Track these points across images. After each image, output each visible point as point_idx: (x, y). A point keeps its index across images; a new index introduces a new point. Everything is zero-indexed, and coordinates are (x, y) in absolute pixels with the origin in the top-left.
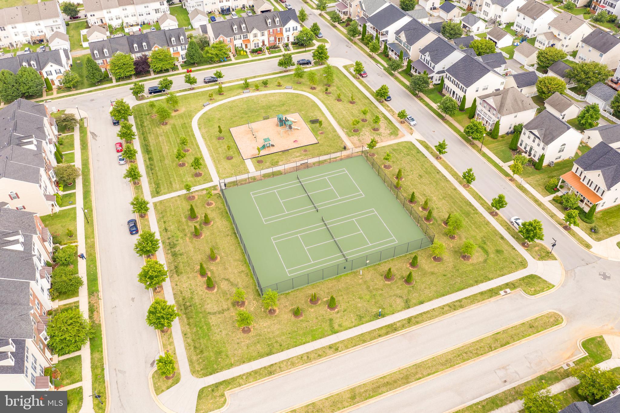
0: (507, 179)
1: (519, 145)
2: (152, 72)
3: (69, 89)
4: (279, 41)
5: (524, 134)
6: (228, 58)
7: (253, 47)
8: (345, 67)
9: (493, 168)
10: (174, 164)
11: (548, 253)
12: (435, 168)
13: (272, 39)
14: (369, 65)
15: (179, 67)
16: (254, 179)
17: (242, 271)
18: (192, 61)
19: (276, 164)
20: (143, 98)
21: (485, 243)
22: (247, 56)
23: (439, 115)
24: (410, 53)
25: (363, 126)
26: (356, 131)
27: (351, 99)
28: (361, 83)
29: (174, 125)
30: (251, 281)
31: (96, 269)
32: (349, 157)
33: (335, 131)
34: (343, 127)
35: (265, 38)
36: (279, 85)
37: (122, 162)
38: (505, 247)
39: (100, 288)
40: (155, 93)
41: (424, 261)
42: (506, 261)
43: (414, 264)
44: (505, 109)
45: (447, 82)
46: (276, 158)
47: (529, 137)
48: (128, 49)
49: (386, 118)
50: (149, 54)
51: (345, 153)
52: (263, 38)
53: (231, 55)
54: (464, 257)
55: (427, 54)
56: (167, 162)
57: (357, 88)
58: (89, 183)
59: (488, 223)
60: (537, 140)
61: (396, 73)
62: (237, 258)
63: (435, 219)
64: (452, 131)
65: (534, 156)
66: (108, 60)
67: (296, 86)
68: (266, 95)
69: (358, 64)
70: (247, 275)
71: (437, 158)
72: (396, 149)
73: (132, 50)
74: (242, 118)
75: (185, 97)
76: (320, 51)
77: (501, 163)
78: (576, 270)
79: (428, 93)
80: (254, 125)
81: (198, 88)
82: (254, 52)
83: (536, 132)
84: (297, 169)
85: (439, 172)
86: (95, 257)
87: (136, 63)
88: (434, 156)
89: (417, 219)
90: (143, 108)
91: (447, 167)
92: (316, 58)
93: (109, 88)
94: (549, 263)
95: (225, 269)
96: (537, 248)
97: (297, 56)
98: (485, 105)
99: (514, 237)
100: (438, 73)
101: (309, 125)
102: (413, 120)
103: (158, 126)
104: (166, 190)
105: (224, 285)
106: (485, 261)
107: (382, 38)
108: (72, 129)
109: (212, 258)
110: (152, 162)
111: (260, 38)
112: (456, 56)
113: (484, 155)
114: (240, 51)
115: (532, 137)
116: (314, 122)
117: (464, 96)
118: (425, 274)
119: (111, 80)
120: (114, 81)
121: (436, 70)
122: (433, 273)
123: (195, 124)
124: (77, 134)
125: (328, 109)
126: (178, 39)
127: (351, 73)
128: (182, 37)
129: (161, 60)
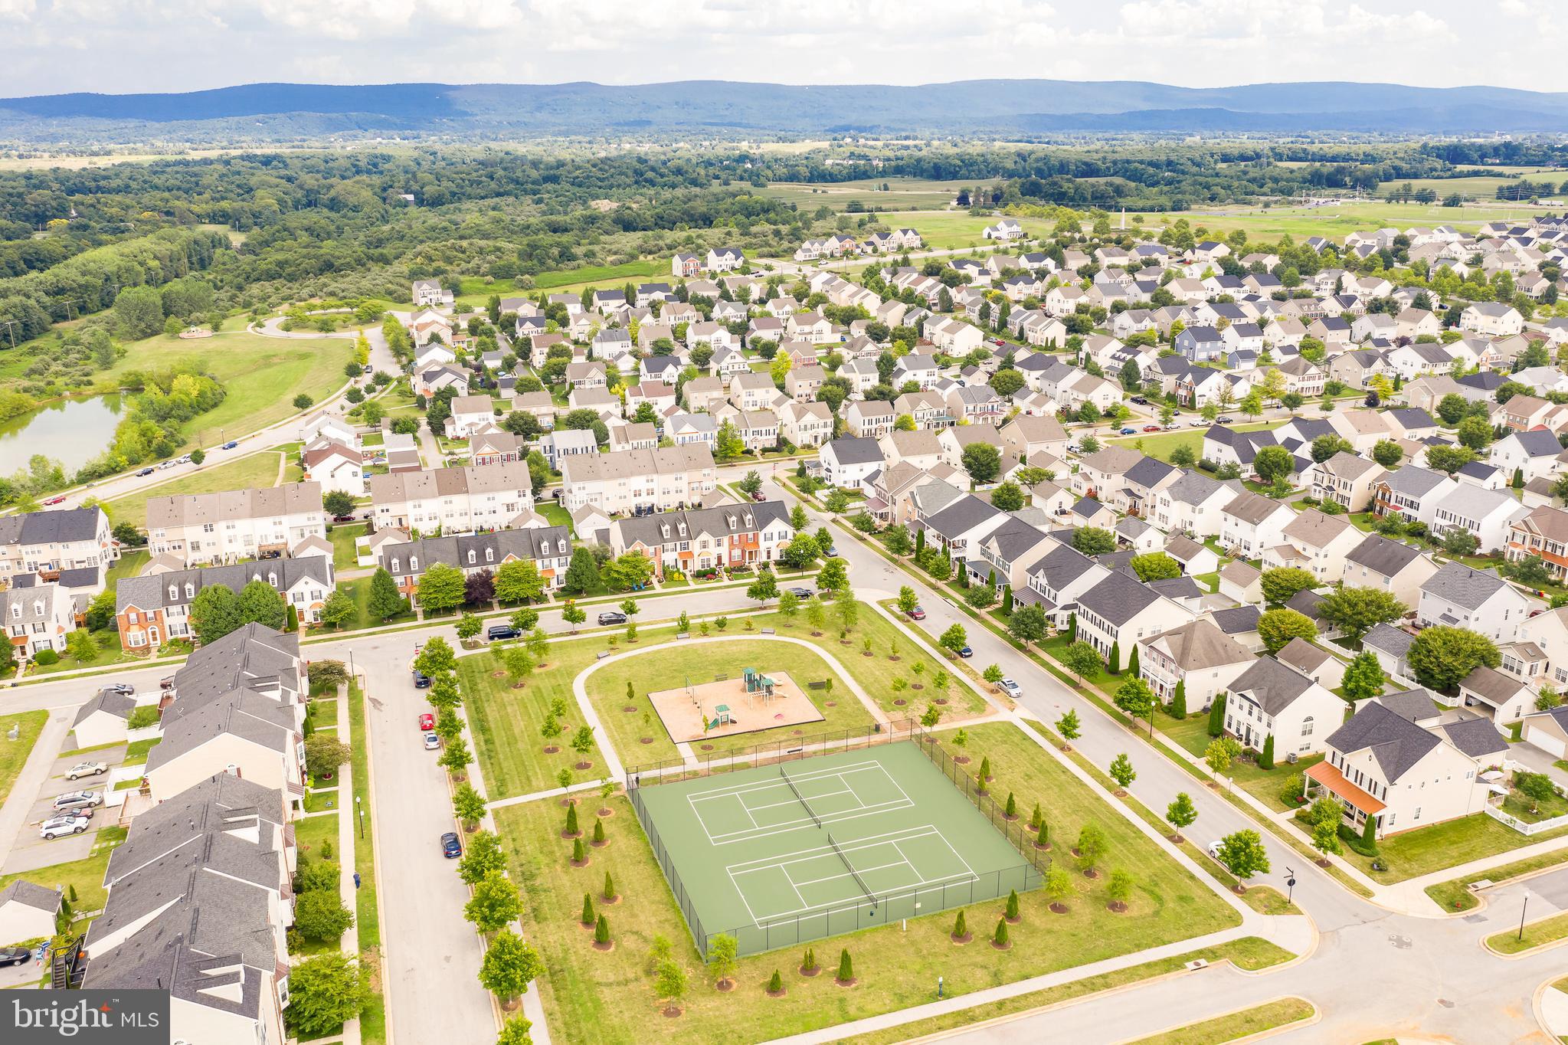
0: (1204, 785)
1: (1226, 726)
2: (496, 605)
3: (331, 626)
4: (751, 558)
5: (1232, 702)
6: (648, 584)
7: (698, 567)
8: (881, 603)
9: (1176, 766)
10: (536, 749)
11: (1284, 903)
12: (1058, 764)
13: (737, 553)
14: (927, 599)
15: (551, 597)
16: (695, 775)
17: (667, 920)
18: (578, 586)
19: (740, 751)
20: (475, 645)
21: (1156, 885)
22: (685, 583)
23: (1068, 681)
24: (1010, 577)
25: (915, 696)
26: (900, 703)
27: (891, 653)
28: (913, 628)
29: (539, 689)
30: (684, 935)
31: (376, 910)
32: (885, 743)
33: (857, 702)
34: (873, 697)
35: (724, 551)
36: (749, 629)
37: (433, 745)
38: (1196, 892)
39: (383, 937)
40: (500, 637)
41: (1032, 911)
42: (1198, 914)
43: (1011, 914)
44: (1191, 659)
45: (1081, 622)
46: (738, 742)
47: (1241, 707)
48: (456, 558)
49: (961, 684)
50: (494, 569)
51: (876, 738)
52: (719, 550)
53: (654, 579)
54: (1113, 906)
55: (1041, 573)
56: (520, 745)
57: (904, 636)
58: (366, 777)
59: (1163, 854)
60: (1255, 709)
61: (983, 612)
62: (657, 898)
63: (1055, 843)
64: (1094, 707)
65: (1256, 743)
66: (416, 577)
67: (783, 630)
68: (722, 643)
69: (905, 592)
70: (676, 926)
71: (1063, 748)
72: (983, 733)
73: (463, 561)
74: (674, 677)
75: (561, 646)
76: (832, 571)
77: (1191, 758)
78: (1342, 932)
79: (1046, 645)
80: (699, 690)
81: (587, 632)
82: (699, 575)
83: (1250, 694)
84: (781, 760)
85: (1065, 771)
86: (374, 892)
87: (470, 585)
88: (1056, 745)
89: (1019, 844)
90: (477, 662)
91: (1082, 763)
92: (823, 584)
93: (410, 628)
94: (1285, 920)
95: (634, 916)
96: (1262, 895)
97: (787, 583)
98: (1155, 654)
99: (1216, 877)
100: (1065, 608)
101: (808, 692)
102: (1014, 686)
103: (505, 689)
104: (519, 790)
105: (630, 943)
106: (1156, 913)
107: (954, 555)
108: (333, 691)
109: (608, 897)
110: (490, 747)
111: (713, 551)
112: (1096, 574)
113: (1158, 745)
114: (672, 573)
115: (1246, 704)
116: (815, 686)
117: (1115, 643)
118: (1033, 931)
119: (414, 616)
120: (420, 617)
121: (1060, 603)
122: (1049, 932)
123: (579, 686)
124: (342, 703)
125: (846, 667)
126: (555, 546)
127: (893, 613)
128: (562, 542)
129: (519, 580)
